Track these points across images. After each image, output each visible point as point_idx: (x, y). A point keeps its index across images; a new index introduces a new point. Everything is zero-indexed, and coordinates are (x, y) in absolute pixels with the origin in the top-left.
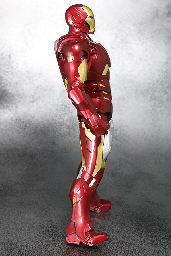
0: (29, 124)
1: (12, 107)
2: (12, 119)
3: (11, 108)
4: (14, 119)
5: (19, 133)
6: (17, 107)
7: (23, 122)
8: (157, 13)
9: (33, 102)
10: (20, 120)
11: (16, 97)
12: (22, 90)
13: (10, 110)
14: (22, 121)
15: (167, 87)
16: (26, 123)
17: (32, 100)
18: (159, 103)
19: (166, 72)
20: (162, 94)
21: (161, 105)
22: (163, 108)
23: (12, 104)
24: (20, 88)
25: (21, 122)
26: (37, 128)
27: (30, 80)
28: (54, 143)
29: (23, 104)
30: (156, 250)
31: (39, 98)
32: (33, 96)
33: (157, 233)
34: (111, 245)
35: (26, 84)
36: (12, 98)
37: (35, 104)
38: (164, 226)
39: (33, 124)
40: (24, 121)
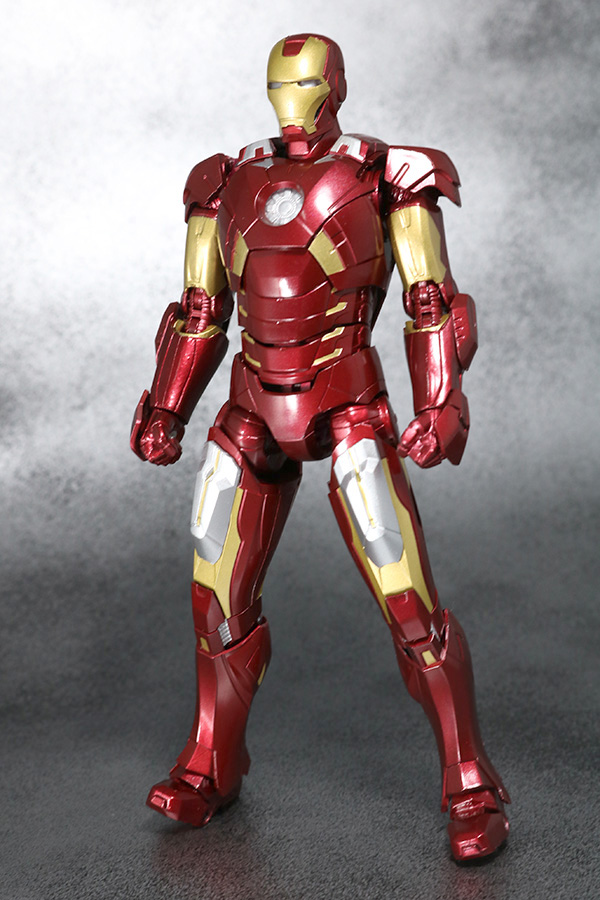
0: (79, 484)
1: (11, 433)
2: (17, 474)
3: (9, 439)
4: (25, 473)
5: (50, 518)
6: (29, 432)
7: (59, 479)
8: (454, 52)
9: (82, 407)
10: (47, 473)
11: (21, 399)
12: (40, 373)
13: (9, 445)
14: (53, 475)
15: (525, 295)
16: (69, 482)
17: (77, 401)
18: (507, 351)
19: (514, 243)
20: (513, 319)
21: (512, 355)
22: (522, 364)
23: (12, 424)
24: (30, 366)
25: (51, 481)
26: (107, 491)
27: (60, 334)
28: (173, 533)
29: (47, 419)
30: (557, 805)
31: (101, 390)
32: (79, 388)
33: (556, 757)
34: (409, 812)
35: (50, 352)
36: (9, 405)
37: (88, 412)
38: (575, 733)
39: (91, 481)
40: (59, 474)
